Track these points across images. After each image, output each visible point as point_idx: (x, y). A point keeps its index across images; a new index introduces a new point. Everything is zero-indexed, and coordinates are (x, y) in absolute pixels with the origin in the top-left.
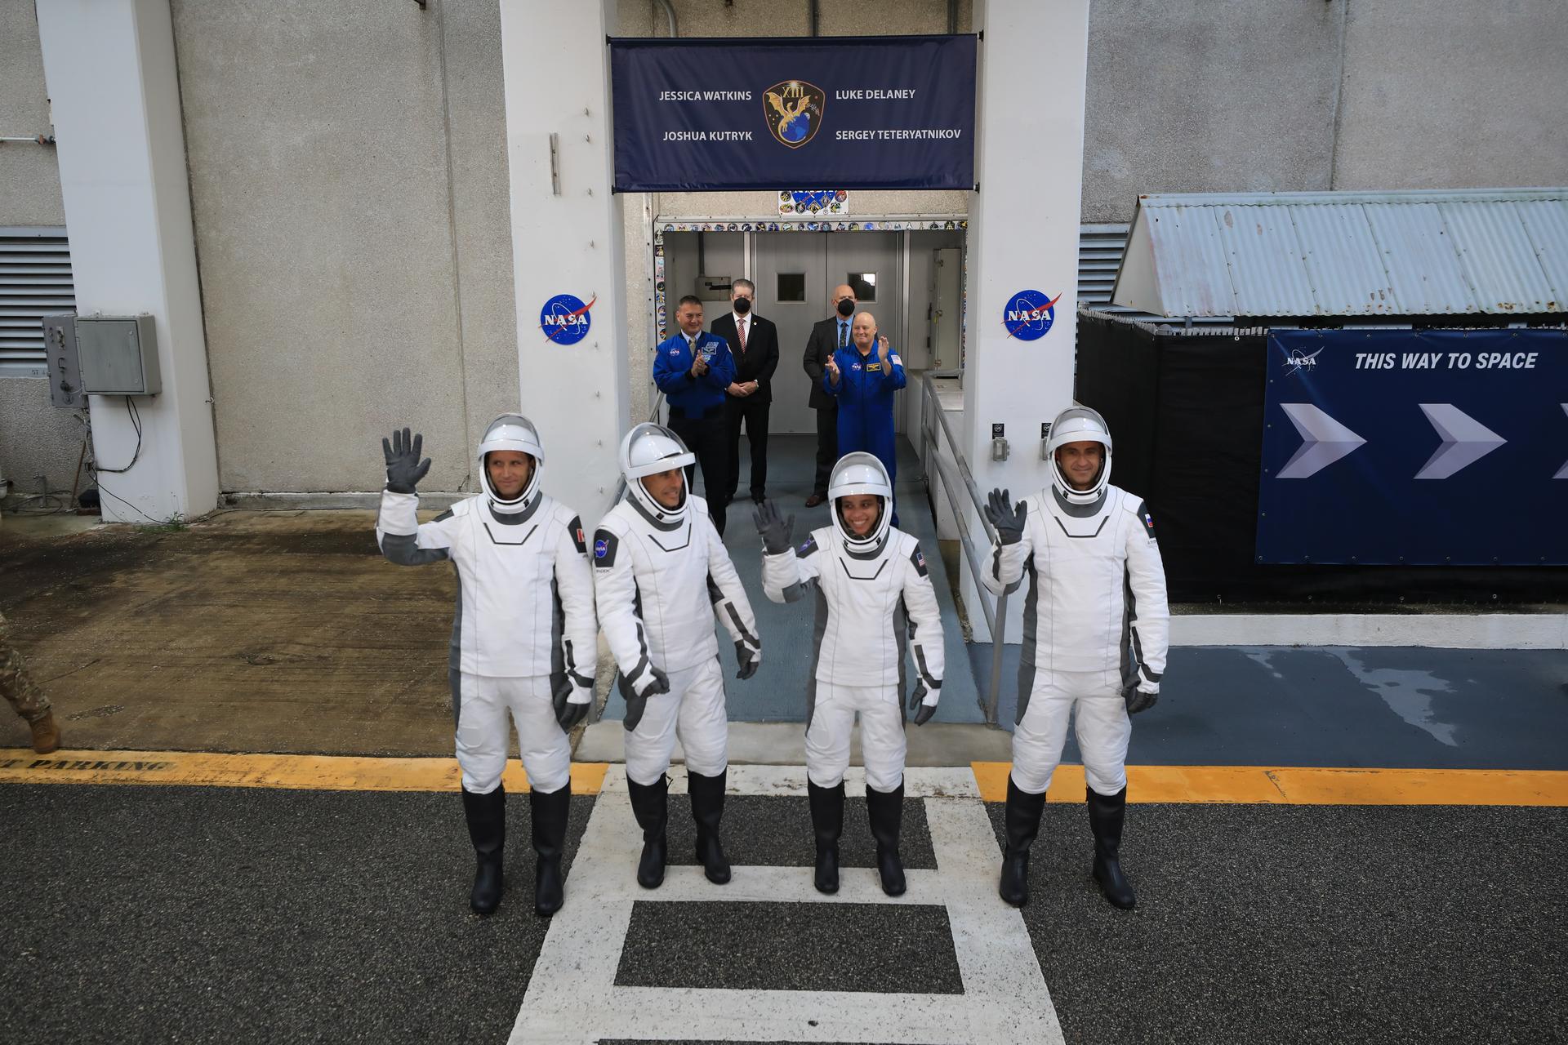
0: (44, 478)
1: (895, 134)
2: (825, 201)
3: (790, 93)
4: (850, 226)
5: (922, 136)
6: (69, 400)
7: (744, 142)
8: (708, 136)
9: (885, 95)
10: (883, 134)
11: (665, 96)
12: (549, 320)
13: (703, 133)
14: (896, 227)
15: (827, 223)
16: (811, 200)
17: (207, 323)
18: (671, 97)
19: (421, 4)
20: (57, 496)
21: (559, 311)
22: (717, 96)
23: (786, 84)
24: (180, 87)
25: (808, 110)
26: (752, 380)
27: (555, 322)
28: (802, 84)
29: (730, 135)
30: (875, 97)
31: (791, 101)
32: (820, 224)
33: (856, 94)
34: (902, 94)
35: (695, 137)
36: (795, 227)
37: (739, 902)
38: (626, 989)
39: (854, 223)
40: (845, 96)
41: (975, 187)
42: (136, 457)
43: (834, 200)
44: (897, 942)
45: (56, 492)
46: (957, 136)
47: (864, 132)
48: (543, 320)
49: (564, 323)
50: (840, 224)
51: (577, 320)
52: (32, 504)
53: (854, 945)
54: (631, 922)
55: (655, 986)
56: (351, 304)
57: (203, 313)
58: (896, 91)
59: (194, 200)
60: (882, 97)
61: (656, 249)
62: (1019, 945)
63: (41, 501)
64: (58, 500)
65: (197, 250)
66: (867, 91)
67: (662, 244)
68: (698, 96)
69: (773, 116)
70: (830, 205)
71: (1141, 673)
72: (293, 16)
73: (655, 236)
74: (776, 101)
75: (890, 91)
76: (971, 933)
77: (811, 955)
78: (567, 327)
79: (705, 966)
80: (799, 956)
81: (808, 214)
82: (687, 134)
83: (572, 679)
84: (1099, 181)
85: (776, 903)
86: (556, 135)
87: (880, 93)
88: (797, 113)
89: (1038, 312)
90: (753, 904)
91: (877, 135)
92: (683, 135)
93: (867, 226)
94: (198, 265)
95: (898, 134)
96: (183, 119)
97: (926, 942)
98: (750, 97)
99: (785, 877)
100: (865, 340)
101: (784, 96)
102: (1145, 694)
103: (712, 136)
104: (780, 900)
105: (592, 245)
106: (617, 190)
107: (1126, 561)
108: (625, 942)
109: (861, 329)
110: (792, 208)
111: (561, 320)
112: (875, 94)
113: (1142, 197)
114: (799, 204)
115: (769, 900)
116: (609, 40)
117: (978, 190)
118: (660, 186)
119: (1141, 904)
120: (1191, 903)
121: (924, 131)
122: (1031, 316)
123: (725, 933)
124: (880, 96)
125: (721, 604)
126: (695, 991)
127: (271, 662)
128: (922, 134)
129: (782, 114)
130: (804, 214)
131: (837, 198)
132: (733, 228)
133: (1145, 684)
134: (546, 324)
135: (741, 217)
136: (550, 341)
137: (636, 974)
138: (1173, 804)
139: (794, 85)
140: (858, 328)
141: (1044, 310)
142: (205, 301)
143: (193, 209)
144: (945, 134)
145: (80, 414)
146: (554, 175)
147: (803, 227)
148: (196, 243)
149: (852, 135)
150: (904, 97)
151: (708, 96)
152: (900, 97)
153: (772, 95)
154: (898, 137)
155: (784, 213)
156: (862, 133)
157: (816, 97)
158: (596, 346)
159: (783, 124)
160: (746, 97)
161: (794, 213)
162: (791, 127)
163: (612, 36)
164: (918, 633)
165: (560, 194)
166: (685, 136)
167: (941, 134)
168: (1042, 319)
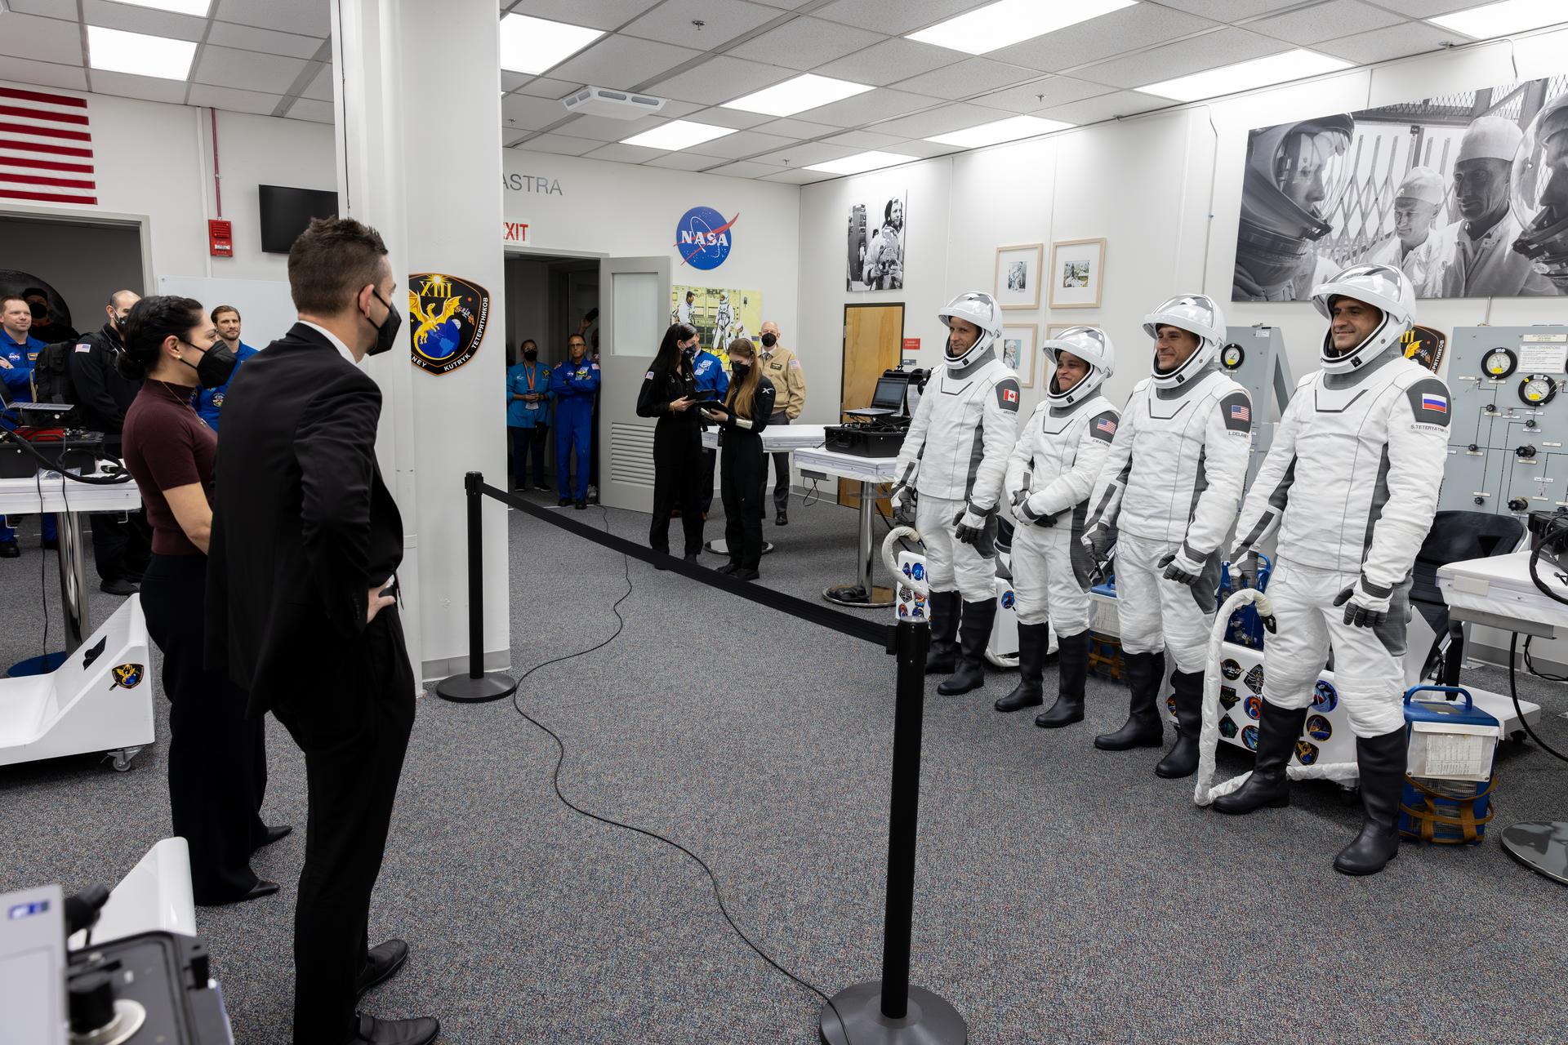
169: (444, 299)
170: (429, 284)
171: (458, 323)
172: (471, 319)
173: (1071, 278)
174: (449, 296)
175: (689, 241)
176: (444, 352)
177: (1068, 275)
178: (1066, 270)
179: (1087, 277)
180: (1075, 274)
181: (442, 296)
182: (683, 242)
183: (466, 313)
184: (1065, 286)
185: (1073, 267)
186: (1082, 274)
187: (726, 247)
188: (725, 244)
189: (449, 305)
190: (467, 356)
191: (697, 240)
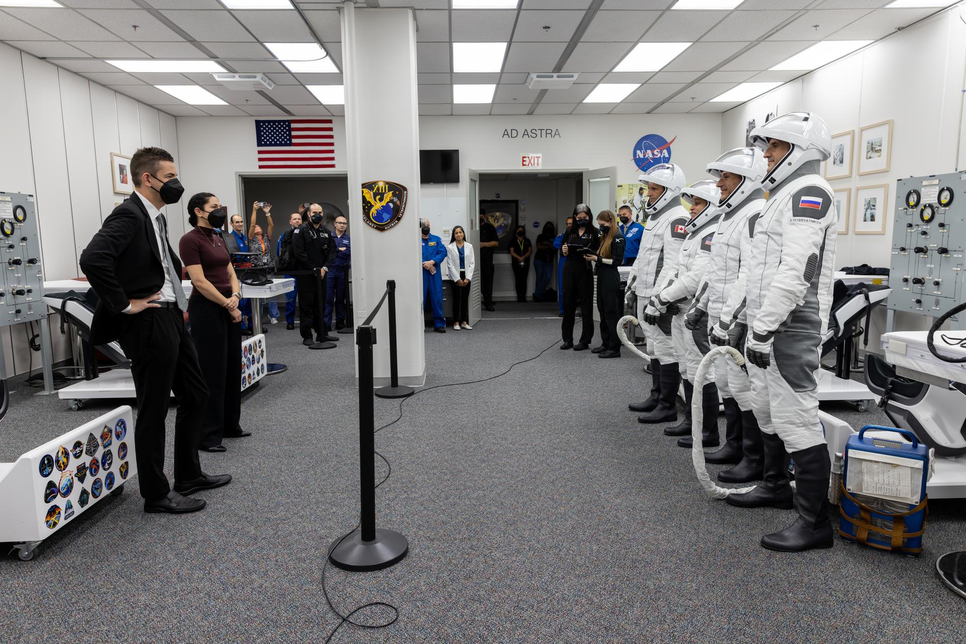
169: (384, 193)
170: (377, 186)
171: (391, 205)
172: (398, 203)
173: (871, 152)
174: (387, 191)
175: (642, 156)
176: (385, 220)
177: (869, 150)
178: (868, 146)
179: (880, 150)
180: (873, 149)
181: (384, 192)
182: (637, 157)
183: (395, 200)
184: (867, 159)
185: (872, 144)
186: (877, 148)
187: (667, 158)
188: (667, 156)
189: (387, 196)
190: (396, 222)
191: (647, 155)
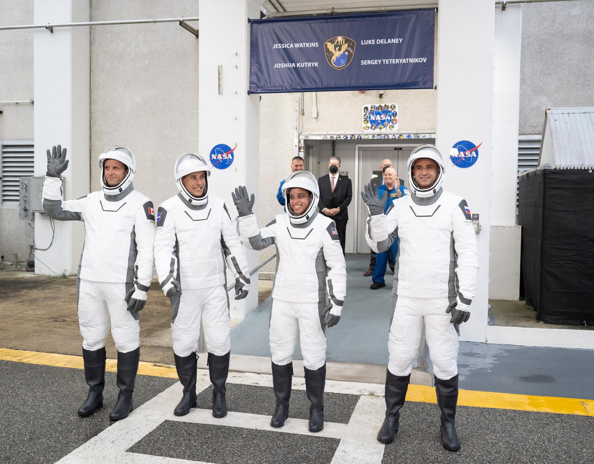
0: (16, 255)
1: (392, 61)
2: (386, 124)
3: (338, 42)
4: (399, 137)
5: (406, 62)
6: (26, 216)
7: (314, 68)
8: (296, 65)
9: (387, 41)
10: (385, 61)
11: (276, 46)
12: (214, 157)
13: (294, 64)
14: (423, 137)
15: (387, 135)
16: (379, 123)
17: (91, 184)
18: (278, 46)
19: (196, 35)
20: (21, 264)
21: (219, 152)
22: (301, 45)
23: (336, 38)
24: (90, 77)
25: (347, 50)
26: (337, 207)
27: (217, 158)
28: (344, 38)
29: (307, 64)
30: (382, 43)
31: (338, 46)
32: (383, 135)
33: (372, 42)
34: (395, 41)
35: (290, 66)
36: (370, 137)
37: (222, 426)
38: (131, 454)
39: (401, 135)
40: (366, 43)
41: (434, 87)
42: (51, 243)
43: (391, 124)
44: (301, 451)
45: (21, 262)
46: (425, 61)
47: (376, 60)
48: (211, 157)
49: (221, 158)
50: (394, 135)
51: (227, 156)
52: (10, 267)
53: (274, 450)
54: (157, 428)
55: (148, 454)
56: (155, 175)
57: (90, 179)
58: (392, 40)
59: (92, 127)
60: (385, 43)
61: (300, 148)
62: (374, 460)
63: (14, 266)
64: (21, 265)
65: (90, 150)
66: (377, 40)
67: (303, 145)
68: (292, 46)
69: (329, 54)
70: (388, 126)
71: (458, 299)
72: (141, 44)
73: (299, 142)
74: (330, 46)
75: (389, 40)
76: (348, 452)
77: (245, 451)
78: (222, 160)
79: (182, 449)
80: (238, 451)
81: (377, 131)
82: (286, 64)
83: (135, 286)
84: (535, 112)
85: (243, 428)
86: (221, 66)
87: (384, 41)
88: (341, 52)
89: (469, 152)
90: (230, 428)
91: (382, 62)
92: (284, 65)
93: (408, 136)
94: (90, 157)
95: (393, 61)
96: (90, 91)
97: (318, 453)
98: (318, 45)
99: (257, 418)
100: (390, 181)
101: (335, 44)
102: (460, 311)
103: (298, 65)
104: (245, 428)
105: (236, 119)
106: (250, 93)
107: (452, 233)
108: (147, 435)
109: (388, 175)
110: (369, 128)
111: (220, 157)
112: (382, 41)
113: (548, 109)
114: (372, 126)
115: (240, 427)
116: (249, 21)
117: (436, 88)
118: (271, 90)
119: (463, 450)
120: (496, 453)
121: (407, 59)
122: (465, 155)
123: (204, 437)
124: (384, 42)
125: (229, 257)
126: (168, 458)
127: (64, 321)
128: (406, 60)
129: (334, 53)
130: (375, 130)
131: (392, 123)
132: (339, 138)
133: (460, 305)
134: (212, 159)
135: (343, 133)
136: (214, 167)
137: (142, 448)
138: (513, 410)
139: (340, 39)
140: (386, 175)
141: (473, 151)
142: (92, 173)
143: (90, 131)
144: (418, 60)
145: (30, 222)
146: (219, 85)
147: (374, 137)
148: (90, 147)
149: (369, 62)
150: (397, 42)
151: (297, 45)
152: (394, 42)
153: (329, 44)
154: (393, 63)
155: (365, 131)
156: (375, 61)
157: (351, 44)
158: (236, 170)
159: (334, 58)
160: (316, 45)
161: (370, 130)
162: (338, 59)
163: (251, 18)
164: (330, 273)
165: (222, 94)
166: (285, 65)
167: (416, 60)
168: (471, 156)
